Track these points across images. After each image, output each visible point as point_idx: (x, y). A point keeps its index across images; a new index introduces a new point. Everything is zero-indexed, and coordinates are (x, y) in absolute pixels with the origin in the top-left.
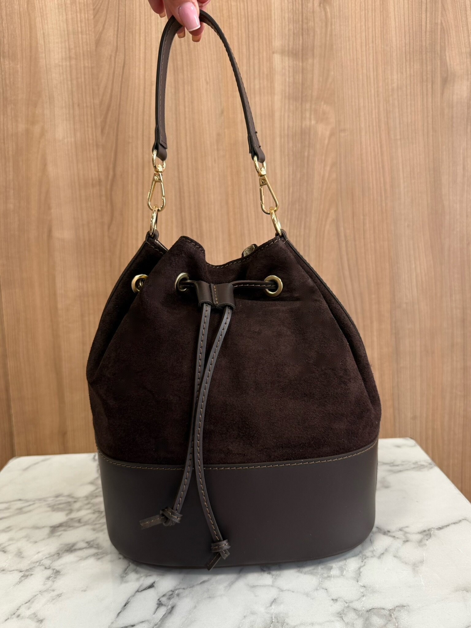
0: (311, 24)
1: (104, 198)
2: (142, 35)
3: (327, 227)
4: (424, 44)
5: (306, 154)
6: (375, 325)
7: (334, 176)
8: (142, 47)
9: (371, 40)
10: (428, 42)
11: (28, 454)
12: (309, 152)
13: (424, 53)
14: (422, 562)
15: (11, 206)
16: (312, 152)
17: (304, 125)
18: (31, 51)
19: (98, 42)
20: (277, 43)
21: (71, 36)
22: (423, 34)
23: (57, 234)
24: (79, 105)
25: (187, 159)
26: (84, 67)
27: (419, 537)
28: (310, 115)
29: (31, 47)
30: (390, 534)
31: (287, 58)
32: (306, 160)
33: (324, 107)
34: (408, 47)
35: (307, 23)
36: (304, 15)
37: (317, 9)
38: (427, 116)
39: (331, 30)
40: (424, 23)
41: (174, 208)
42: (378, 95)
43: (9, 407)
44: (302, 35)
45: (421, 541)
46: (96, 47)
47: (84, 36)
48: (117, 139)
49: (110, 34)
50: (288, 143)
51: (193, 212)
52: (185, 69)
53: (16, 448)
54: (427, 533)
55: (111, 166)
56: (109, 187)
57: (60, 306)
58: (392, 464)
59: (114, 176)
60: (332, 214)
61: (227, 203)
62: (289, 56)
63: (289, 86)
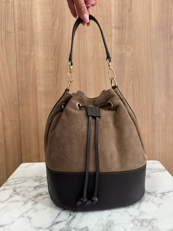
0: (125, 18)
1: (54, 77)
2: (68, 23)
3: (130, 87)
4: (164, 25)
5: (123, 62)
6: (146, 121)
7: (132, 70)
8: (68, 27)
9: (145, 24)
10: (165, 24)
11: (27, 162)
12: (124, 61)
13: (164, 28)
14: (161, 204)
15: (23, 79)
16: (125, 61)
17: (122, 53)
18: (31, 28)
19: (53, 25)
20: (113, 25)
21: (45, 23)
22: (164, 21)
23: (38, 89)
24: (46, 46)
25: (82, 64)
26: (49, 33)
27: (161, 195)
28: (124, 49)
29: (31, 27)
30: (150, 194)
31: (116, 30)
32: (122, 64)
33: (129, 46)
34: (158, 26)
35: (124, 18)
36: (123, 16)
37: (127, 13)
38: (165, 49)
39: (132, 20)
40: (164, 18)
41: (77, 80)
42: (148, 42)
43: (21, 146)
44: (122, 22)
45: (161, 197)
46: (53, 26)
47: (49, 23)
48: (59, 57)
49: (57, 22)
50: (117, 58)
51: (84, 82)
52: (82, 33)
53: (23, 160)
54: (163, 194)
55: (57, 66)
56: (56, 73)
57: (39, 112)
58: (151, 169)
59: (58, 70)
60: (131, 82)
61: (95, 79)
62: (117, 29)
63: (117, 39)
